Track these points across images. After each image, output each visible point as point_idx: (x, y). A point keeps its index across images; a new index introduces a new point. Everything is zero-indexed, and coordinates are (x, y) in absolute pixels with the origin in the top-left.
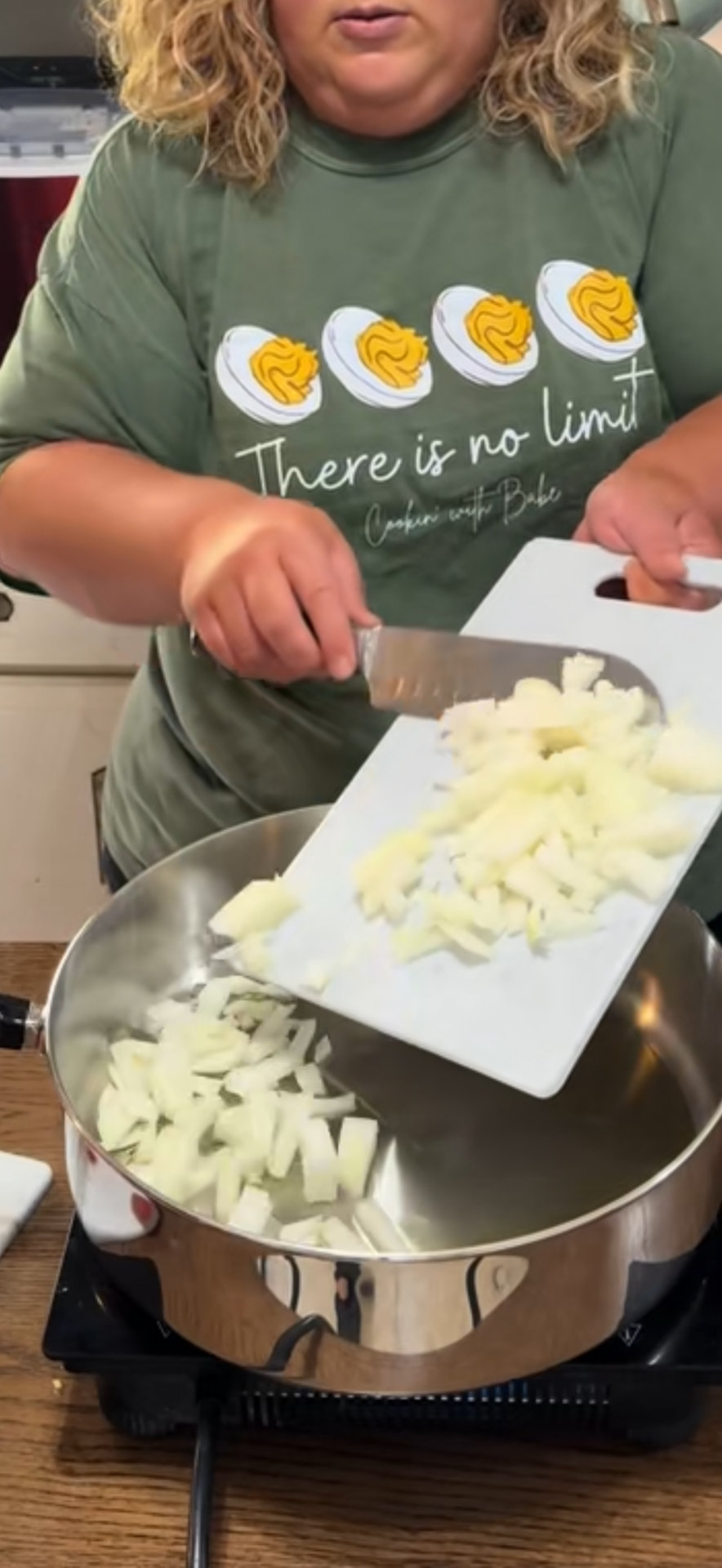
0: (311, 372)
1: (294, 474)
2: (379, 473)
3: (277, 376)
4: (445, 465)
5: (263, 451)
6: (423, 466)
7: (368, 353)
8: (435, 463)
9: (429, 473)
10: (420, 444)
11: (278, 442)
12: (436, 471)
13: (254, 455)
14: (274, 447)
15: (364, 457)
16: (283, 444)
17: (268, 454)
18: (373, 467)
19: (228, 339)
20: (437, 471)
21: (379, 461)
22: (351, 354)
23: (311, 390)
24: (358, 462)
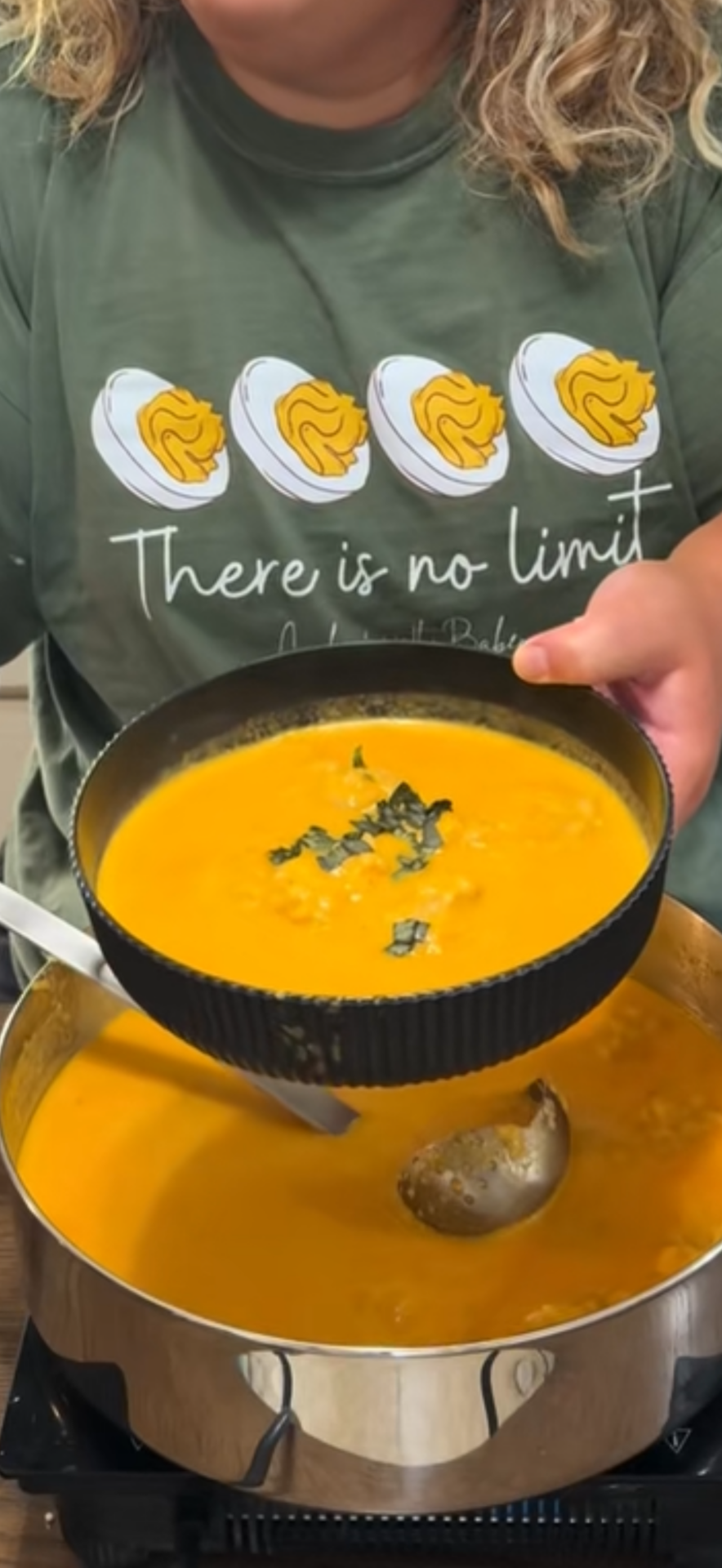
0: (216, 445)
1: (186, 577)
2: (293, 585)
3: (172, 442)
4: (375, 583)
5: (148, 542)
6: (348, 582)
7: (290, 424)
8: (362, 580)
9: (356, 590)
10: (344, 554)
11: (168, 532)
12: (365, 588)
13: (133, 545)
14: (160, 539)
15: (274, 563)
16: (173, 535)
17: (154, 545)
18: (287, 578)
19: (111, 386)
20: (365, 590)
21: (294, 570)
22: (267, 422)
23: (216, 467)
24: (269, 567)
